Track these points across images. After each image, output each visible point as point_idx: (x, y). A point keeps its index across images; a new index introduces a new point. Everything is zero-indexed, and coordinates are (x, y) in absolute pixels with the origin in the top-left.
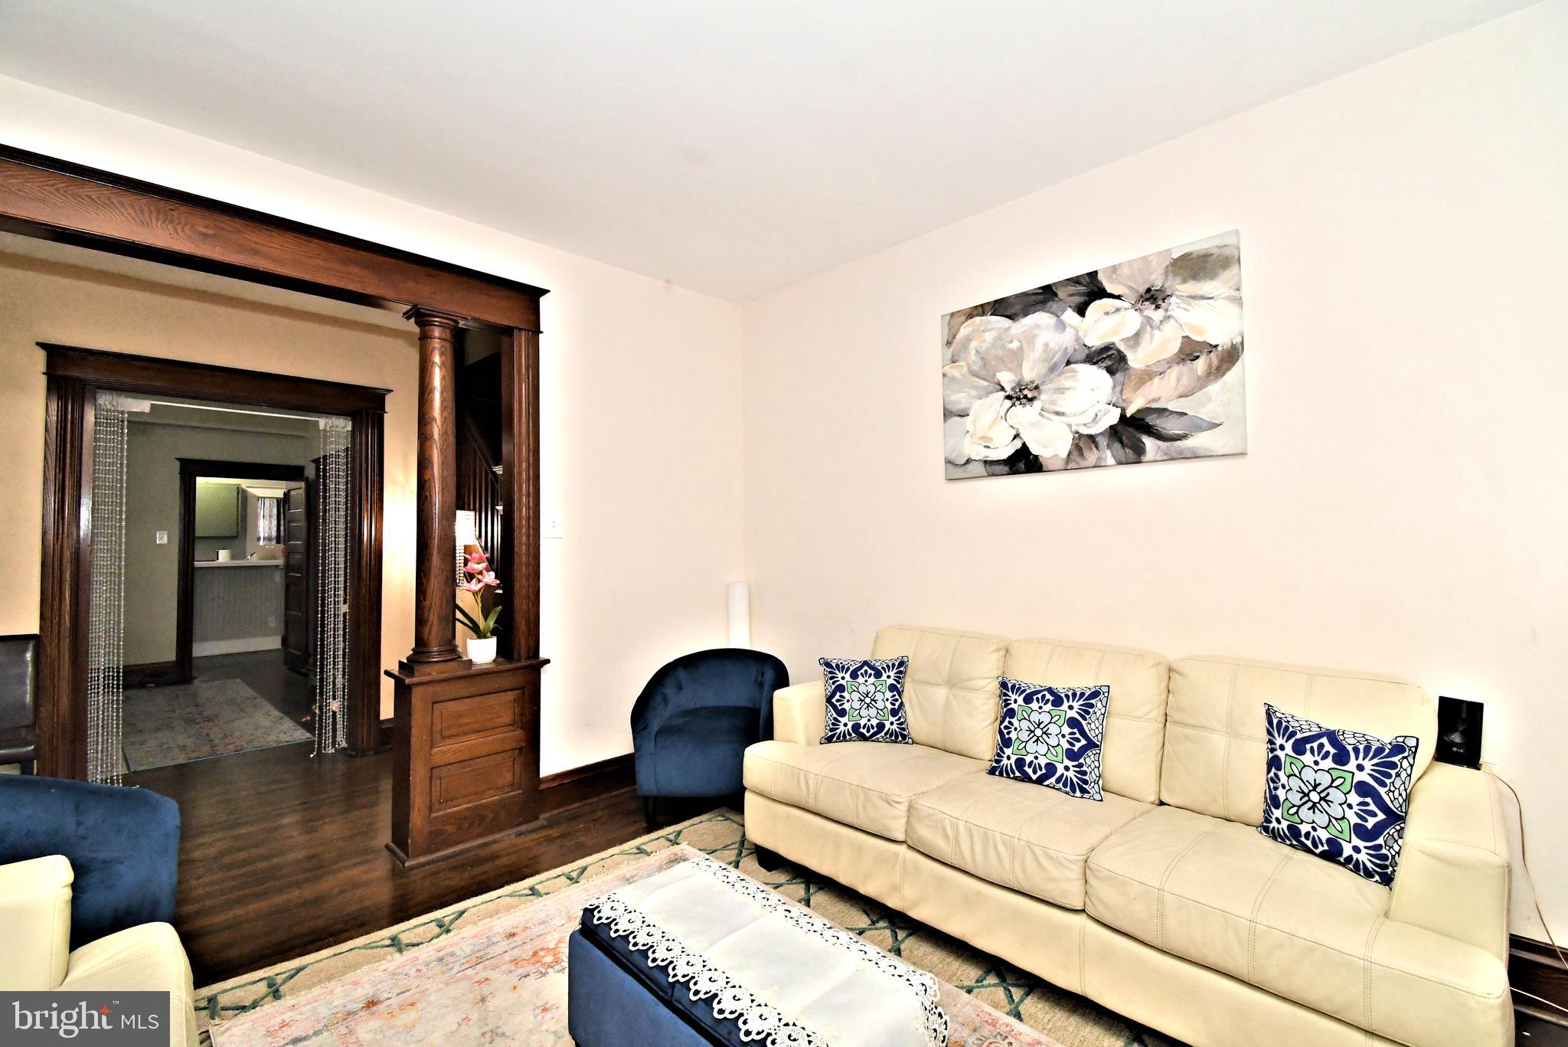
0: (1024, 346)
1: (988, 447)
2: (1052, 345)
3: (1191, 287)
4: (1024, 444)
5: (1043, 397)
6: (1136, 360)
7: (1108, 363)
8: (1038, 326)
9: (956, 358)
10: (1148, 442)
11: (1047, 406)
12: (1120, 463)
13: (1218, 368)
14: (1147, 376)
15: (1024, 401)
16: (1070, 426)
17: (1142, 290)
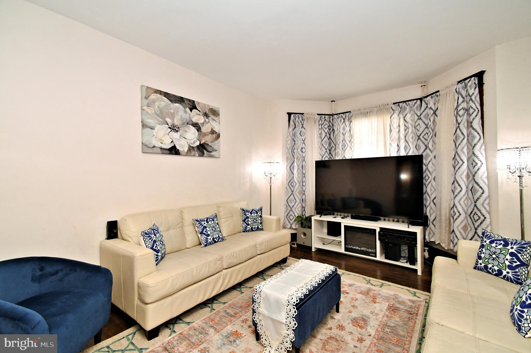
0: (175, 113)
1: (162, 143)
2: (183, 116)
3: (212, 116)
4: (175, 145)
5: (180, 131)
6: (204, 129)
7: (197, 128)
8: (179, 108)
9: (149, 105)
10: (205, 151)
11: (181, 135)
12: (199, 156)
13: (217, 138)
14: (205, 135)
15: (175, 131)
16: (188, 143)
17: (204, 112)
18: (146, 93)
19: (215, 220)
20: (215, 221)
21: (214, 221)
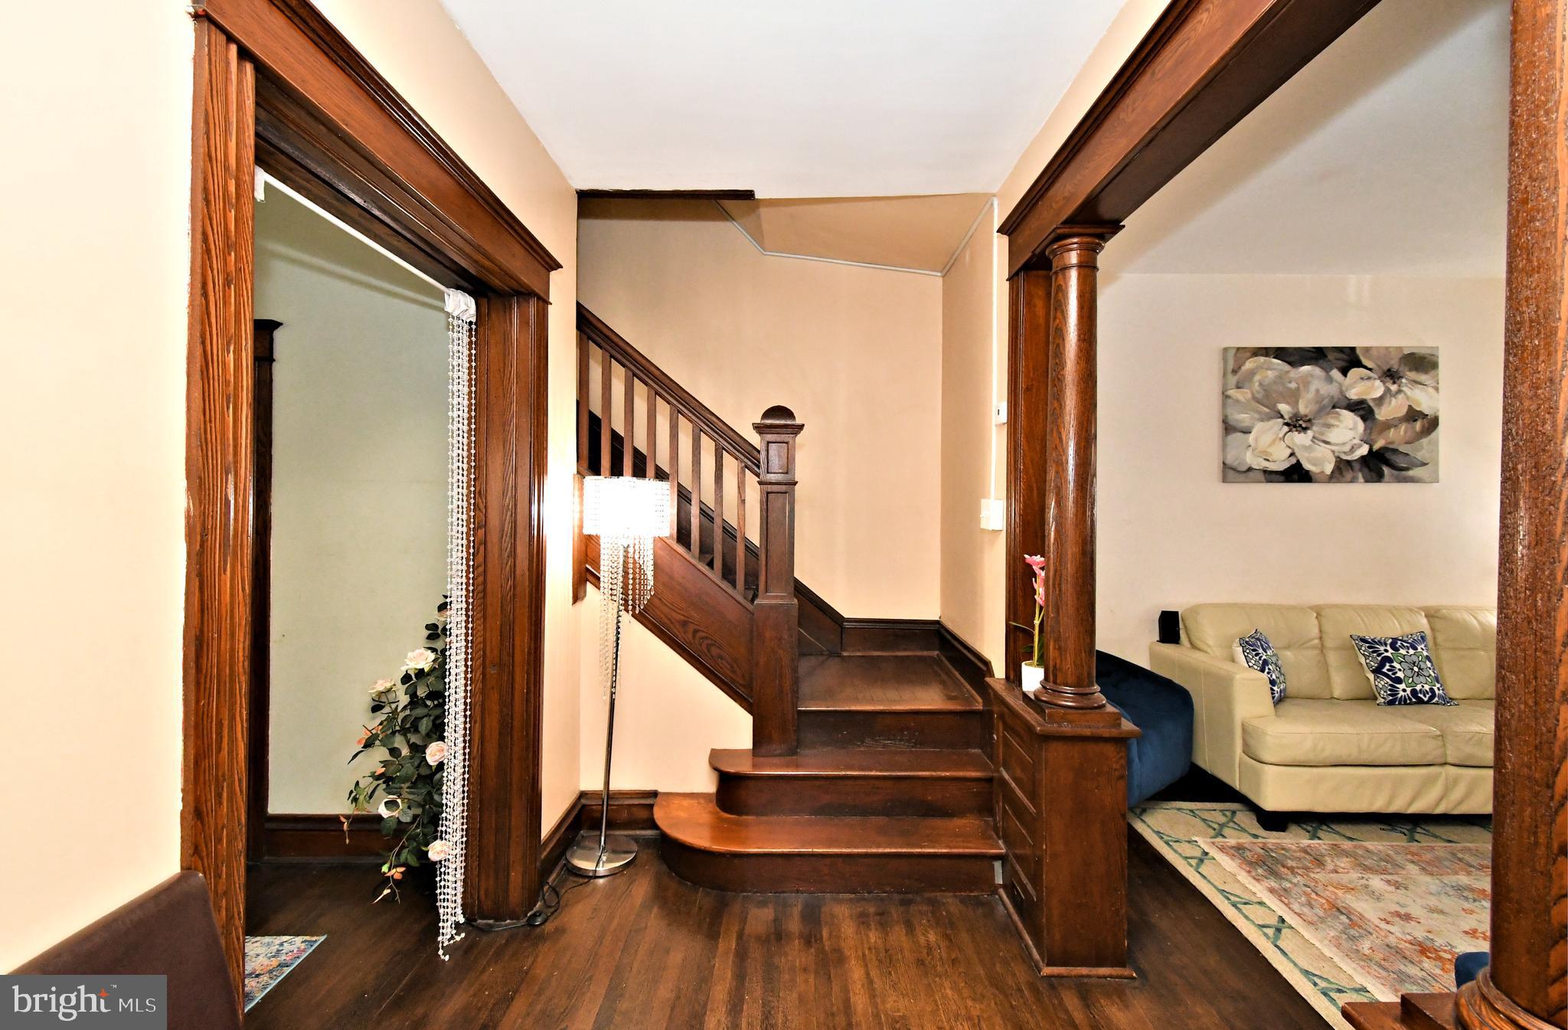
0: (1301, 387)
1: (1268, 460)
2: (1322, 392)
3: (1412, 375)
4: (1298, 461)
5: (1314, 428)
6: (1382, 414)
7: (1361, 412)
8: (1312, 376)
9: (1240, 385)
10: (1386, 470)
11: (1317, 435)
12: (1367, 481)
13: (1428, 429)
14: (1388, 425)
15: (1299, 429)
16: (1333, 452)
17: (1386, 368)
18: (1235, 361)
19: (1419, 648)
20: (1419, 650)
21: (1415, 648)
